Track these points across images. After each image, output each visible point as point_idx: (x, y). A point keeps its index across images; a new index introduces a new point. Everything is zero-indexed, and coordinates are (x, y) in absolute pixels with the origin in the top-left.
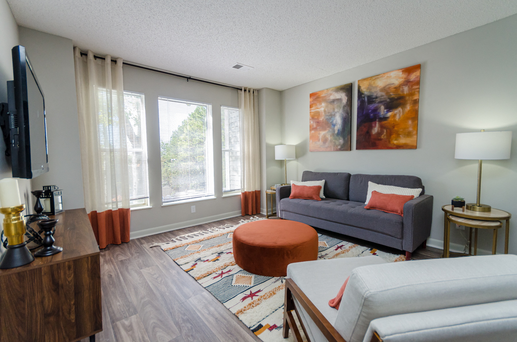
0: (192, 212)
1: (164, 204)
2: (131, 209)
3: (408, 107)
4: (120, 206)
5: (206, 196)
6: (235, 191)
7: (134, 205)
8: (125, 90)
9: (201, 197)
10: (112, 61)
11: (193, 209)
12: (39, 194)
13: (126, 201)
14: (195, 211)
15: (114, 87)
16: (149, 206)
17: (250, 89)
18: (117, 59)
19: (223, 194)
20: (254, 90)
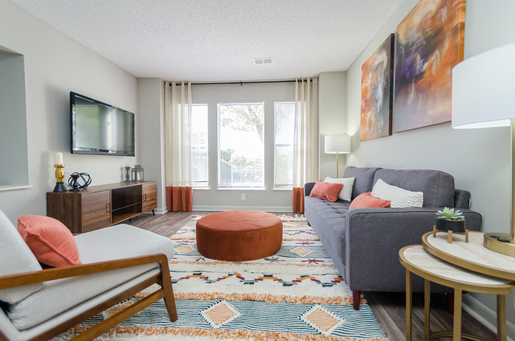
0: (242, 199)
1: (219, 189)
2: (193, 188)
3: (447, 45)
4: (187, 185)
5: (255, 187)
6: (288, 186)
7: (195, 186)
8: (193, 102)
9: (250, 187)
10: (185, 84)
11: (243, 197)
12: (128, 169)
13: (190, 182)
14: (244, 199)
15: (187, 102)
16: (208, 189)
17: (306, 78)
18: (188, 82)
19: (274, 187)
20: (312, 78)
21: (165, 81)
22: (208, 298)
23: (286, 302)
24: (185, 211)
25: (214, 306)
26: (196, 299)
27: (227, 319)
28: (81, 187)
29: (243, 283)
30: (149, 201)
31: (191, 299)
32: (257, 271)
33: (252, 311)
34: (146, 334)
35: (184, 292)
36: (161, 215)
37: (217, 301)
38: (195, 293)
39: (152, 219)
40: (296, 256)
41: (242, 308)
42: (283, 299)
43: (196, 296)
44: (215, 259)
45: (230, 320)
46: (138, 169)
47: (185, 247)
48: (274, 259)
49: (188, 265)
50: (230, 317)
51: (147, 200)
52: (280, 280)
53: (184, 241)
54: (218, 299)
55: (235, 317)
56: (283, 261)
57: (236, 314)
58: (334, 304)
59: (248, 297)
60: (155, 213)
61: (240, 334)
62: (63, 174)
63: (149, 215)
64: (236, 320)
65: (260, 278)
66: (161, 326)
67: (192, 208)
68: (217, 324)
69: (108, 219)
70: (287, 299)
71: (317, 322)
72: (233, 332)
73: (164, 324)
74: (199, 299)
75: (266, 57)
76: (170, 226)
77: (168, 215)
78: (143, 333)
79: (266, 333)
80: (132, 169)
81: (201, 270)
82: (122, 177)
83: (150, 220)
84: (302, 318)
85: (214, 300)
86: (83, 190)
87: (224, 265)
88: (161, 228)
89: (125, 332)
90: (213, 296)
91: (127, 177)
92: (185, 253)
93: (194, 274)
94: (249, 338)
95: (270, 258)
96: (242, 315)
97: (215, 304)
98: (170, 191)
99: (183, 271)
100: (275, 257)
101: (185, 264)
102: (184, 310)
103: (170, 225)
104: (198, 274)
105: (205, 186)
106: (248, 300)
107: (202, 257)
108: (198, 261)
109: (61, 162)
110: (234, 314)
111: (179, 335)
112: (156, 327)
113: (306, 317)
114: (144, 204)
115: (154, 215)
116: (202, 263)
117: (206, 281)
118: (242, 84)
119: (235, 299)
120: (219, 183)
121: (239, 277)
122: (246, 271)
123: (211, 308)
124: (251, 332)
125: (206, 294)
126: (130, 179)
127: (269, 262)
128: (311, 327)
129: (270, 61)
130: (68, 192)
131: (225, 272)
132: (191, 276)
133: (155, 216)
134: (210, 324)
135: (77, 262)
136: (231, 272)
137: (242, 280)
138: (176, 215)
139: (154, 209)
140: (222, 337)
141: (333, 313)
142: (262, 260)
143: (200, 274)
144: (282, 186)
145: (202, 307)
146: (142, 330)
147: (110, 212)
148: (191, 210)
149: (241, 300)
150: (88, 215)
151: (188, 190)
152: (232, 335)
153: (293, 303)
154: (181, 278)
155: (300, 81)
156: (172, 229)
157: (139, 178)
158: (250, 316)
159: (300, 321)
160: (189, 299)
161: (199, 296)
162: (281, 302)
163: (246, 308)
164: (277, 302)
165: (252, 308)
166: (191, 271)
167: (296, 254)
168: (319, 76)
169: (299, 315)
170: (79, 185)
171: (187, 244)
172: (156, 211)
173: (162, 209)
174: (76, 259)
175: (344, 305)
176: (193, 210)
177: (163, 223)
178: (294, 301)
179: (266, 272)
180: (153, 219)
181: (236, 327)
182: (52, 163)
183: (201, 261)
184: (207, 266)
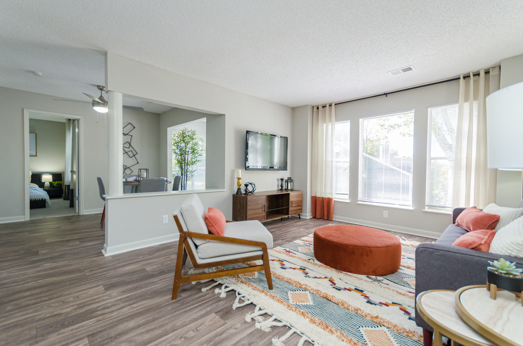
0: (384, 216)
1: (359, 202)
2: (334, 199)
4: (330, 196)
5: (399, 205)
7: (336, 197)
8: (336, 121)
9: (394, 204)
10: (329, 106)
11: (386, 214)
12: (282, 180)
13: (331, 193)
14: (387, 216)
15: (330, 121)
16: (348, 201)
17: (479, 71)
18: (332, 103)
19: (426, 207)
20: (489, 69)
21: (313, 106)
22: (298, 285)
23: (357, 313)
24: (326, 219)
25: (299, 292)
26: (290, 283)
27: (302, 302)
28: (250, 192)
29: (332, 287)
30: (295, 206)
31: (288, 282)
32: (351, 283)
33: (324, 306)
34: (253, 289)
35: (286, 276)
36: (306, 219)
37: (303, 290)
38: (292, 279)
39: (297, 222)
40: (407, 286)
41: (317, 301)
42: (355, 309)
43: (292, 281)
44: (322, 262)
45: (303, 304)
46: (290, 180)
47: (307, 248)
48: (378, 280)
49: (300, 261)
50: (304, 302)
51: (293, 205)
52: (366, 297)
53: (309, 244)
54: (304, 288)
55: (308, 303)
56: (387, 284)
57: (309, 302)
58: (404, 335)
59: (326, 296)
60: (301, 217)
61: (303, 313)
62: (241, 183)
63: (296, 218)
64: (308, 306)
65: (350, 289)
66: (262, 288)
67: (332, 218)
68: (293, 302)
69: (264, 216)
70: (359, 311)
71: (373, 337)
72: (299, 310)
73: (264, 288)
74: (292, 284)
75: (403, 67)
76: (307, 230)
77: (310, 220)
78: (252, 288)
79: (321, 322)
80: (286, 180)
81: (306, 267)
82: (278, 186)
83: (295, 222)
84: (361, 329)
85: (302, 289)
86: (251, 194)
87: (327, 269)
88: (299, 230)
89: (244, 283)
90: (302, 285)
91: (282, 187)
92: (304, 252)
93: (301, 268)
94: (306, 318)
95: (374, 277)
96: (314, 305)
97: (300, 291)
98: (315, 200)
99: (295, 263)
100: (379, 278)
101: (298, 259)
102: (280, 286)
103: (307, 228)
104: (303, 269)
105: (346, 199)
106: (326, 298)
107: (315, 259)
108: (309, 260)
109: (240, 176)
110: (308, 302)
111: (268, 297)
112: (259, 288)
113: (365, 330)
114: (291, 209)
115: (300, 218)
116: (311, 263)
117: (305, 275)
118: (387, 95)
119: (316, 294)
120: (360, 196)
121: (331, 281)
122: (341, 279)
123: (297, 292)
124: (311, 316)
125: (299, 283)
126: (284, 188)
127: (371, 280)
128: (362, 337)
129: (410, 69)
130: (243, 195)
131: (324, 274)
132: (298, 269)
133: (301, 220)
134: (289, 299)
135: (222, 235)
136: (328, 276)
137: (333, 284)
138: (316, 222)
139: (300, 214)
140: (291, 309)
141: (396, 339)
142: (364, 277)
143: (304, 269)
144: (438, 208)
145: (291, 289)
146: (252, 286)
147: (265, 211)
148: (332, 219)
149: (320, 296)
150: (251, 211)
151: (329, 200)
152: (297, 311)
153: (363, 316)
154: (290, 268)
155: (466, 77)
156: (307, 233)
157: (289, 188)
158: (319, 308)
159: (357, 329)
160: (287, 282)
161: (293, 282)
162: (352, 311)
163: (320, 303)
164: (348, 309)
165: (325, 305)
166: (299, 265)
167: (408, 283)
168: (500, 64)
169: (359, 325)
170: (249, 191)
171: (310, 246)
172: (302, 215)
173: (308, 214)
174: (222, 233)
175: (415, 340)
176: (333, 219)
177: (303, 227)
178: (364, 315)
179: (360, 287)
180: (299, 221)
181: (304, 309)
182: (236, 176)
183: (312, 261)
184: (313, 266)
